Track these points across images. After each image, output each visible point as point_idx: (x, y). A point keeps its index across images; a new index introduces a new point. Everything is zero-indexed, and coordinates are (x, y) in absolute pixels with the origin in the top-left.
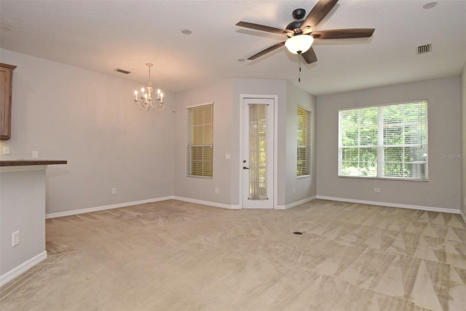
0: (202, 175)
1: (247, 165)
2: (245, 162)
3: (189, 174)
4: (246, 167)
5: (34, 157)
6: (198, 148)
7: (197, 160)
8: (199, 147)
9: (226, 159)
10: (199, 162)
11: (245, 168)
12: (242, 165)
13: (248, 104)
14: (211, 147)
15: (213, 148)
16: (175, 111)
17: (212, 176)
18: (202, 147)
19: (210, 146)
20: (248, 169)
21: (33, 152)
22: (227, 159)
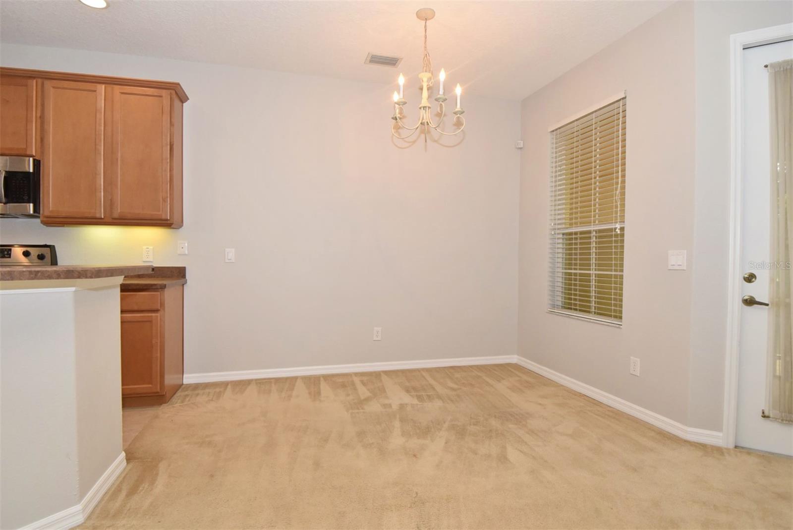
0: (589, 312)
1: (761, 290)
2: (750, 278)
3: (553, 306)
4: (757, 300)
5: (228, 259)
6: (579, 236)
7: (575, 269)
8: (582, 233)
9: (670, 267)
10: (581, 275)
11: (750, 302)
12: (736, 290)
13: (766, 66)
14: (618, 231)
15: (622, 235)
16: (522, 146)
17: (621, 318)
18: (589, 232)
19: (615, 229)
20: (767, 305)
21: (227, 250)
22: (678, 268)
